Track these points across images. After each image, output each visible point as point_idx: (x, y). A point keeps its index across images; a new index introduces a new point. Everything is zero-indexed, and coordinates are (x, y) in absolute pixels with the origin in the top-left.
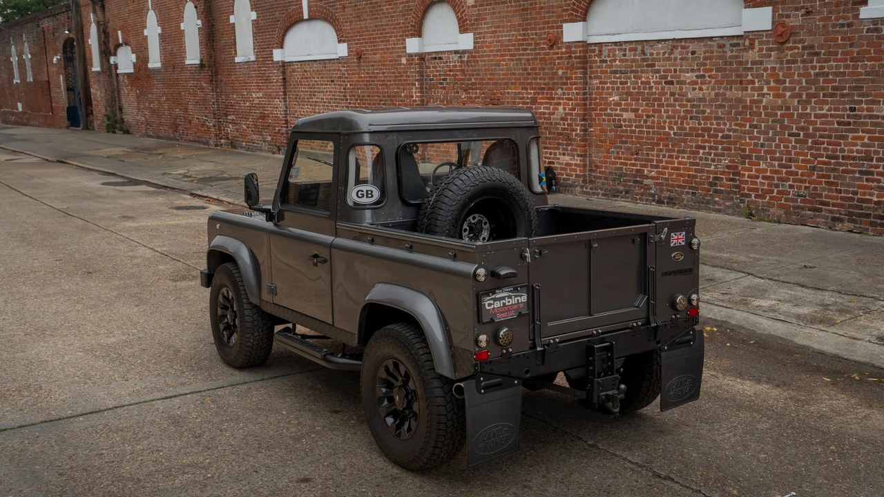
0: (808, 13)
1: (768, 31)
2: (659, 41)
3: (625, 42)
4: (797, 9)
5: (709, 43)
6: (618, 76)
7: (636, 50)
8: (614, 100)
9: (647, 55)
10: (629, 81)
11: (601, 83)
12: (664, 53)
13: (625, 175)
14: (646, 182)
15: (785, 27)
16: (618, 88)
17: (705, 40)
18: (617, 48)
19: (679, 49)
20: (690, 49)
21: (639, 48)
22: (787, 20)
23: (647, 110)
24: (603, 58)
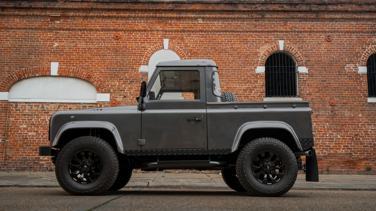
0: (125, 97)
1: (108, 102)
2: (52, 103)
3: (32, 102)
4: (120, 95)
5: (78, 105)
6: (26, 116)
7: (39, 106)
8: (23, 127)
9: (44, 108)
10: (33, 119)
11: (15, 119)
12: (54, 108)
13: (28, 160)
14: (41, 162)
15: (115, 101)
16: (26, 122)
17: (77, 104)
18: (27, 105)
19: (63, 107)
20: (69, 107)
21: (41, 105)
22: (116, 99)
23: (43, 131)
24: (18, 108)
